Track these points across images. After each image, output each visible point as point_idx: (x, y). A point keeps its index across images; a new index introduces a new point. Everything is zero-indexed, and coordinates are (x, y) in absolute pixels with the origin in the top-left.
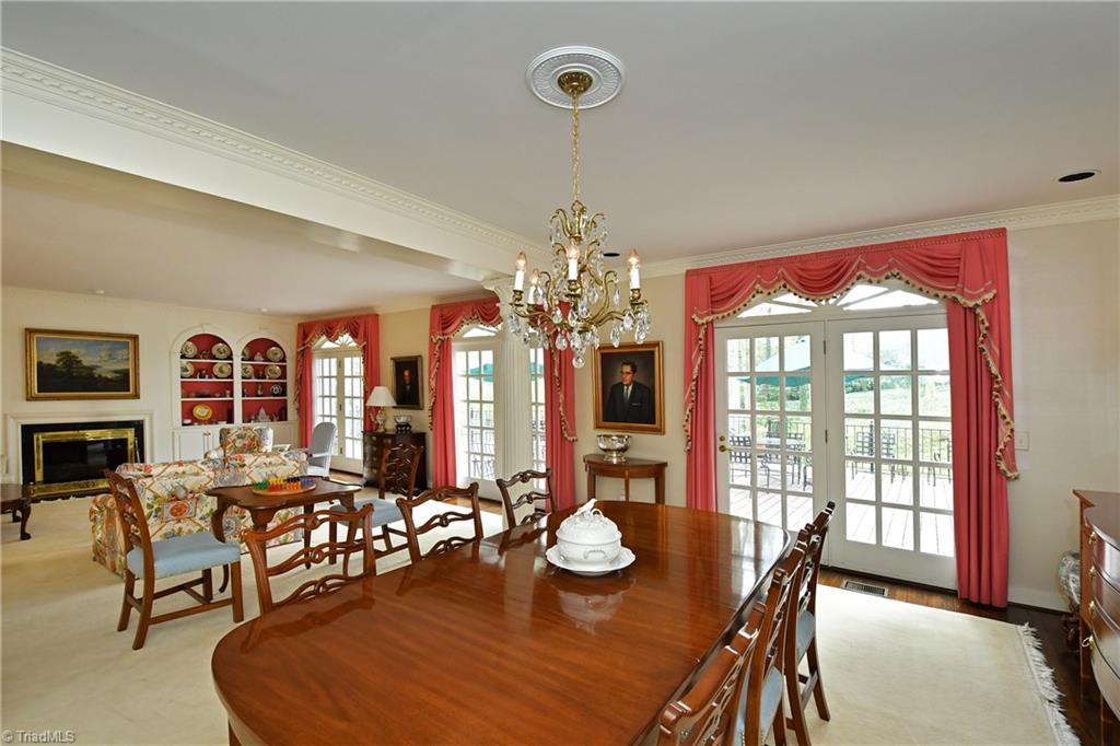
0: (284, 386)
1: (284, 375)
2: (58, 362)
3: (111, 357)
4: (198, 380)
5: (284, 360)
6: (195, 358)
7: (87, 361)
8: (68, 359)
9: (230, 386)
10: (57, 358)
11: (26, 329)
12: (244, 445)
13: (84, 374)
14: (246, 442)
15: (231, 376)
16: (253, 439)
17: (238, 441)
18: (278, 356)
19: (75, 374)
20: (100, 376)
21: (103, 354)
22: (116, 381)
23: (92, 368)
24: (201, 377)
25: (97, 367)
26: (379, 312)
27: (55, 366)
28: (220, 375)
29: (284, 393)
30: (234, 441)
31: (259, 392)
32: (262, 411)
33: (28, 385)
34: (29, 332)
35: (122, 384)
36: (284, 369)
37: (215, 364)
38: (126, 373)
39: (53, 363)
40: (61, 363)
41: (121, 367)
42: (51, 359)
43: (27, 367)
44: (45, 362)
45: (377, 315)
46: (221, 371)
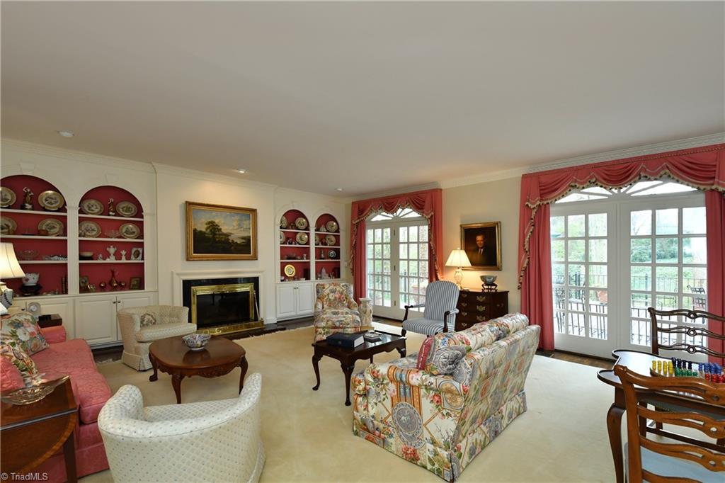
0: (338, 251)
1: (338, 243)
2: (207, 229)
3: (240, 226)
4: (288, 245)
5: (338, 231)
6: (285, 229)
7: (225, 229)
8: (213, 227)
9: (307, 251)
10: (206, 226)
11: (186, 202)
12: (335, 298)
13: (223, 239)
14: (337, 296)
15: (308, 243)
16: (342, 294)
17: (331, 294)
18: (334, 228)
19: (217, 240)
20: (233, 241)
21: (234, 224)
22: (243, 245)
23: (227, 235)
24: (290, 244)
25: (231, 234)
26: (443, 188)
27: (205, 233)
28: (300, 242)
29: (338, 256)
30: (328, 295)
31: (323, 256)
32: (324, 271)
33: (187, 247)
34: (189, 204)
35: (245, 249)
36: (337, 238)
37: (298, 233)
38: (248, 239)
39: (204, 230)
40: (209, 230)
41: (245, 234)
42: (202, 227)
43: (187, 233)
44: (198, 229)
45: (441, 190)
46: (301, 239)
